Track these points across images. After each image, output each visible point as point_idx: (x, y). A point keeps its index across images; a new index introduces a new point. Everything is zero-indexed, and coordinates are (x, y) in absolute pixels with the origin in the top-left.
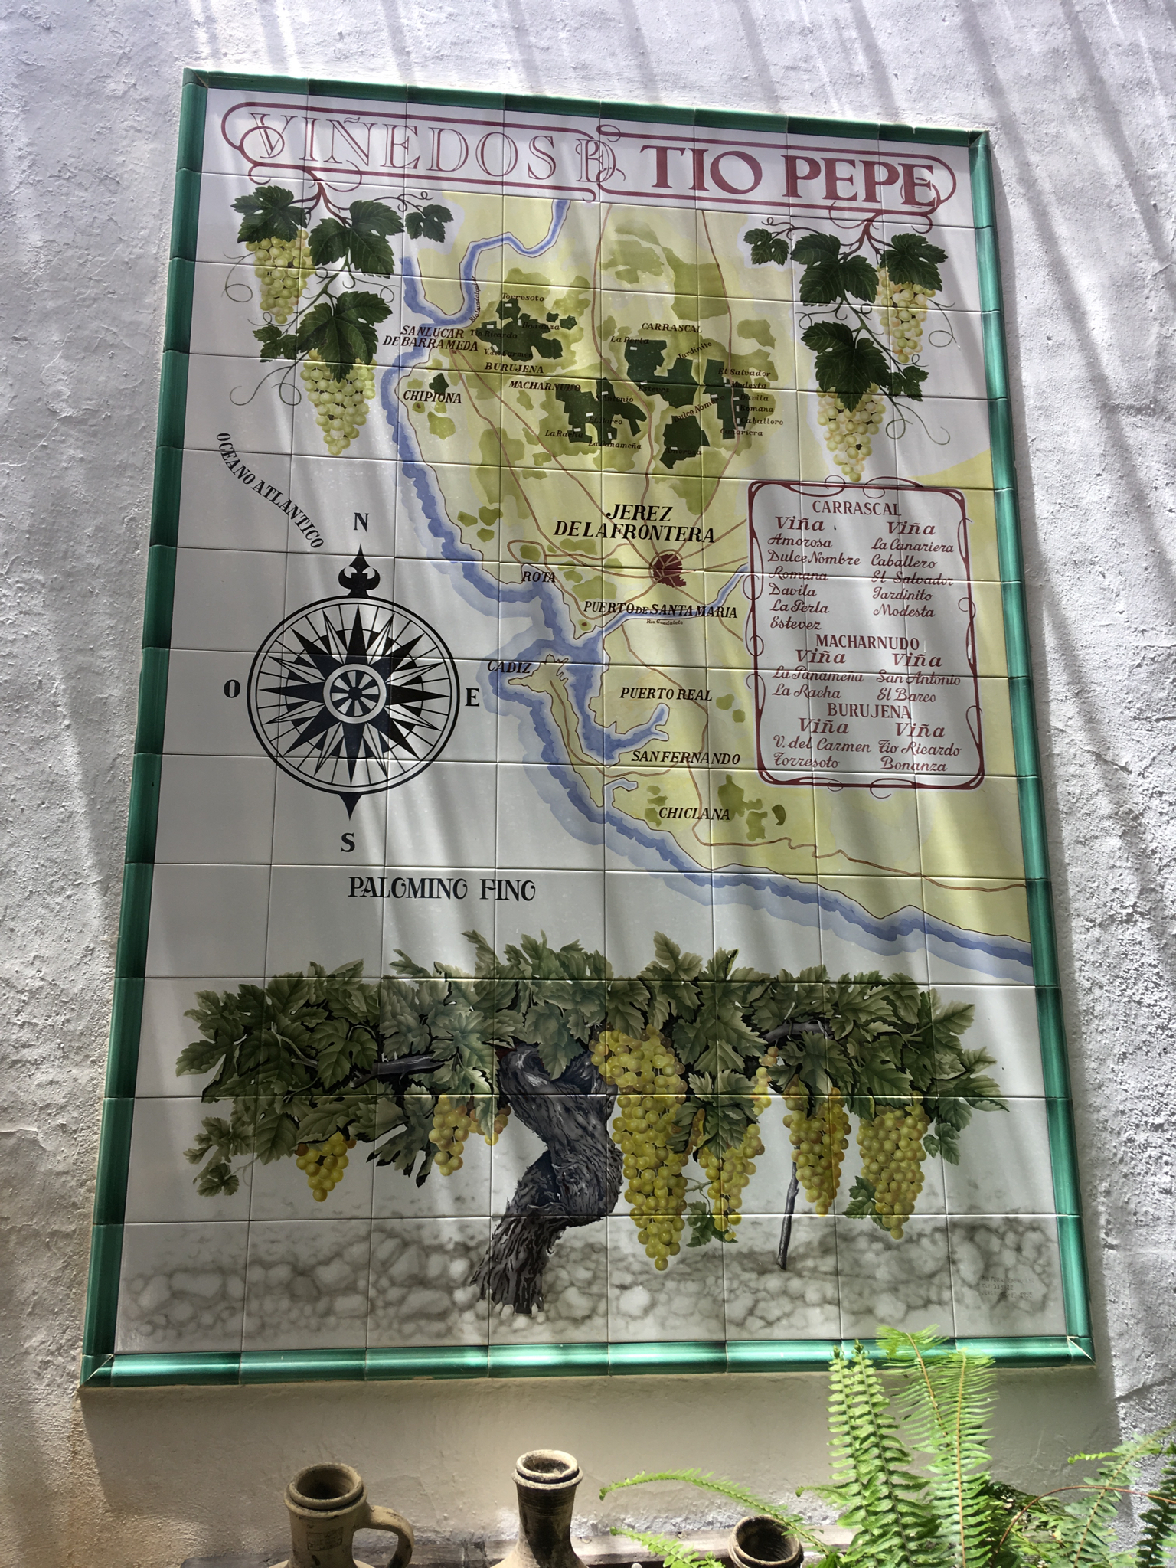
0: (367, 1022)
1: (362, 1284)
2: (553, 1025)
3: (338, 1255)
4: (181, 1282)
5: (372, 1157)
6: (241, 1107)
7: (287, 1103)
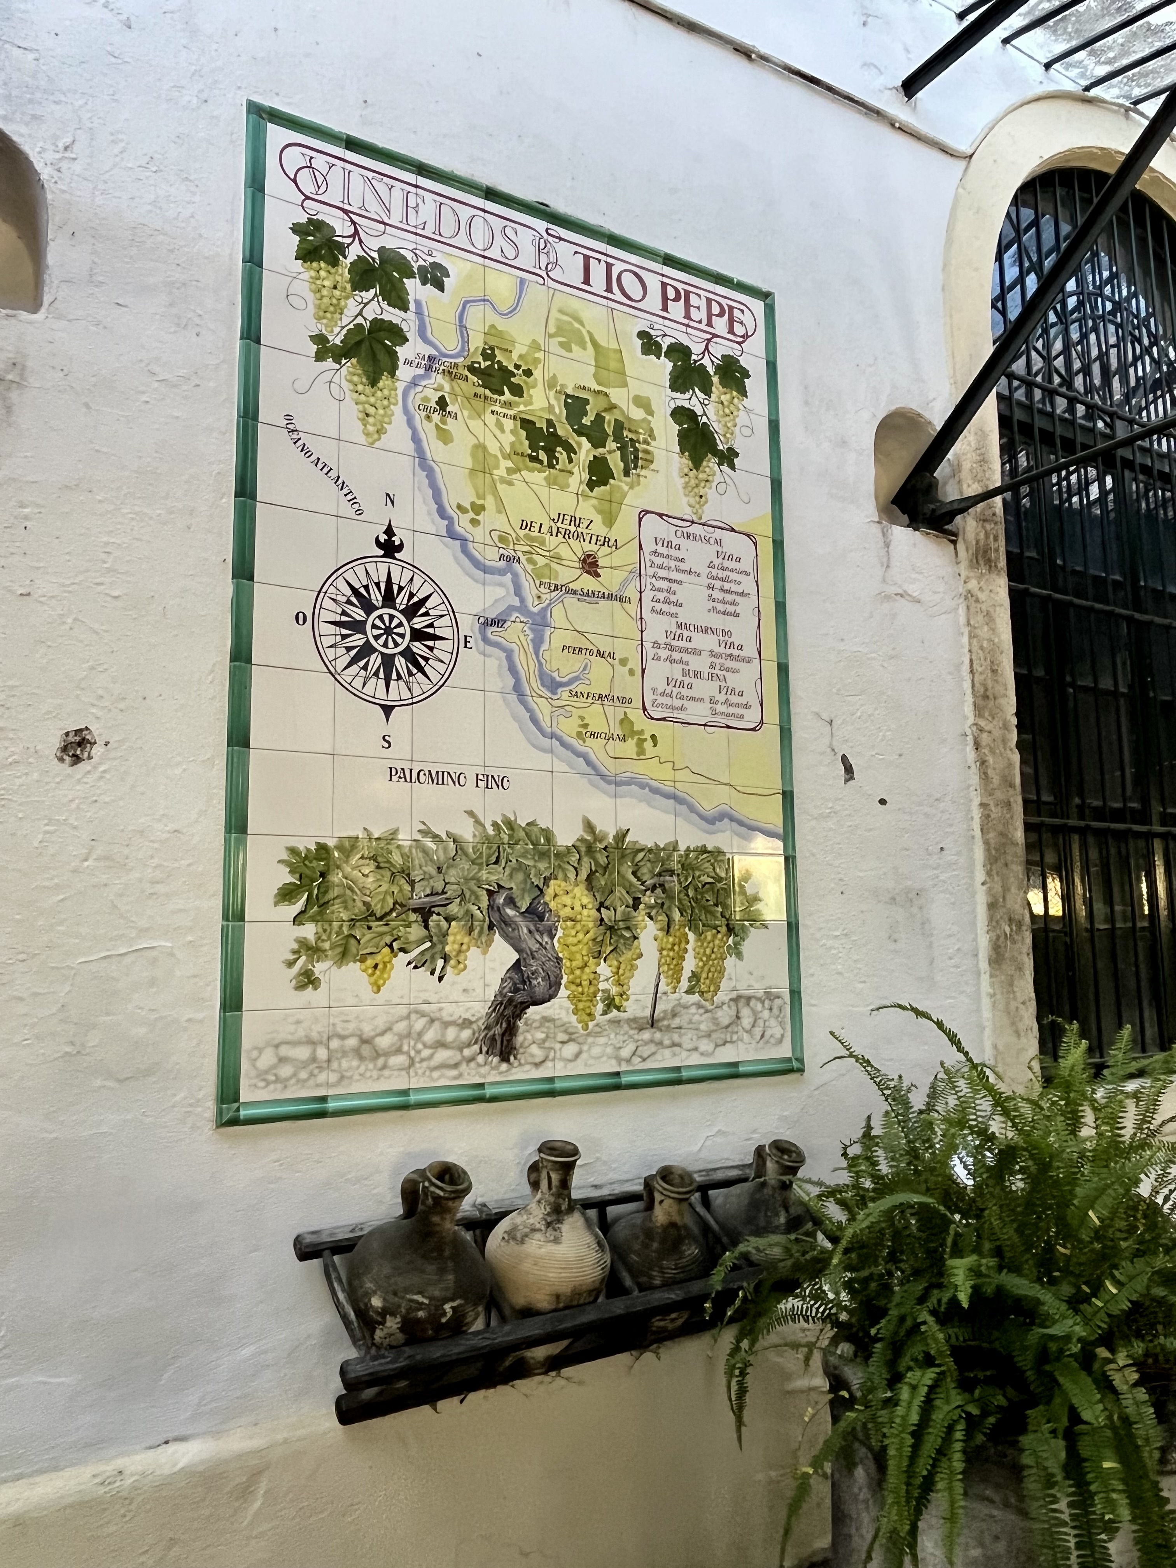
0: (403, 871)
1: (405, 1048)
2: (520, 876)
3: (389, 1029)
4: (284, 1051)
5: (409, 963)
6: (320, 930)
7: (352, 927)
